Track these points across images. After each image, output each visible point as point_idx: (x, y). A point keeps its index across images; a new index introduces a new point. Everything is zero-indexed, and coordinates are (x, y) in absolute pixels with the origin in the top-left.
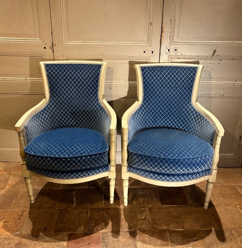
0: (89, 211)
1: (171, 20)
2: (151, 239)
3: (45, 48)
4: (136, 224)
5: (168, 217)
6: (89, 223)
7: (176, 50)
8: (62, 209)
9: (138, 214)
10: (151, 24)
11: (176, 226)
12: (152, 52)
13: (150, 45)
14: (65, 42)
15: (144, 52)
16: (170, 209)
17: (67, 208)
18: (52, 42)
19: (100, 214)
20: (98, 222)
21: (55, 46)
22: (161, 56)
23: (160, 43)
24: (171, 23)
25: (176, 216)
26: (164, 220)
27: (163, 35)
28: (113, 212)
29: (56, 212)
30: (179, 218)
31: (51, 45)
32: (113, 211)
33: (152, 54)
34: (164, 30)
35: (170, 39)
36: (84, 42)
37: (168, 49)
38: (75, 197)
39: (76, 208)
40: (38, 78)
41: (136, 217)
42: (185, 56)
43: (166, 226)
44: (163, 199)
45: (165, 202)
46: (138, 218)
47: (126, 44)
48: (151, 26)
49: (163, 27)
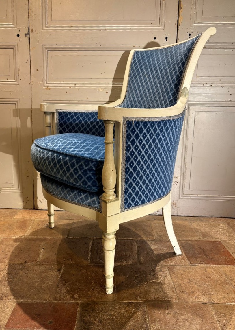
0: (63, 269)
2: (178, 319)
3: (18, 36)
4: (147, 290)
5: (206, 281)
8: (16, 264)
9: (150, 274)
11: (224, 297)
12: (166, 38)
13: (162, 28)
14: (46, 27)
15: (155, 38)
16: (207, 269)
17: (26, 262)
18: (28, 27)
19: (81, 273)
20: (76, 285)
21: (32, 32)
23: (177, 25)
25: (220, 281)
26: (199, 286)
27: (181, 13)
29: (4, 268)
30: (227, 284)
31: (27, 32)
33: (166, 41)
34: (182, 6)
35: (190, 19)
36: (72, 27)
37: (188, 34)
38: (44, 248)
39: (40, 263)
40: (7, 79)
41: (147, 279)
42: (213, 43)
43: (204, 296)
44: (191, 255)
45: (195, 260)
46: (150, 282)
47: (130, 28)
48: (164, 2)
49: (181, 2)
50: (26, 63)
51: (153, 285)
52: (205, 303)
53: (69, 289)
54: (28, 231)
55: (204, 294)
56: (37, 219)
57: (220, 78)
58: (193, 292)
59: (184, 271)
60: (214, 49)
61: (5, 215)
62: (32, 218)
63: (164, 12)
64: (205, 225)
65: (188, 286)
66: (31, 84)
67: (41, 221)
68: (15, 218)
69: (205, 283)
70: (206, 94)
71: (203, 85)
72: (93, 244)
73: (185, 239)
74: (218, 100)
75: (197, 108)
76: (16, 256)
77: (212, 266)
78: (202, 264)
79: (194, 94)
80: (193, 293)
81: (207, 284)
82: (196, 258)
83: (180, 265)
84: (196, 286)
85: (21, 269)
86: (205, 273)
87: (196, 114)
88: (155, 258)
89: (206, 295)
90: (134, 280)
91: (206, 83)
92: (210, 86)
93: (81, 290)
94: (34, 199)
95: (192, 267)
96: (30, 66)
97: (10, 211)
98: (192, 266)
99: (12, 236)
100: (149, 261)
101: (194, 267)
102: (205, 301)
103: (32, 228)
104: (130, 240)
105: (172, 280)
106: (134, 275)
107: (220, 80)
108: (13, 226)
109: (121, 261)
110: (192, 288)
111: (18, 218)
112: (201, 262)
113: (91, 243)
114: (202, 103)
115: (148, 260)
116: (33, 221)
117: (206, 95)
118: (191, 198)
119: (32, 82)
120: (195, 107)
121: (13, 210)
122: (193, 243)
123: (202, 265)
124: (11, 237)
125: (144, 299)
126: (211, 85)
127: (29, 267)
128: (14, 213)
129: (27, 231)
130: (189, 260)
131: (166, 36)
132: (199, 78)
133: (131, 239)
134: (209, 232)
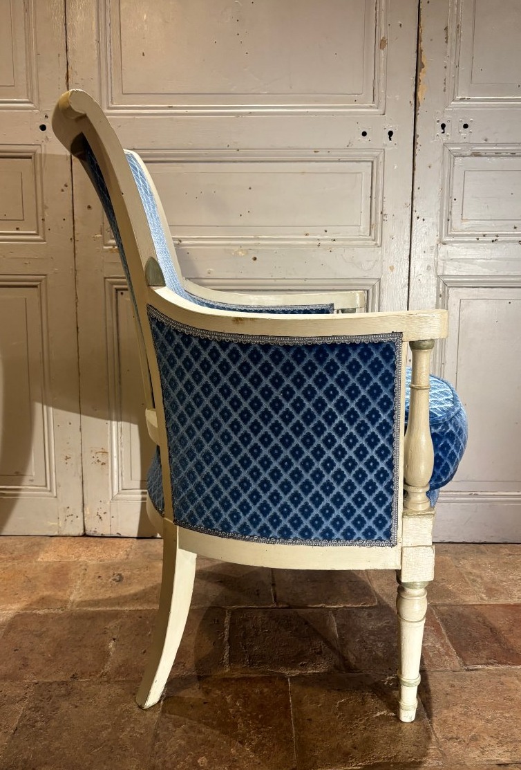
1: (446, 29)
3: (43, 128)
4: (368, 738)
5: (503, 709)
6: (161, 736)
7: (466, 126)
10: (383, 43)
12: (391, 133)
13: (381, 111)
14: (109, 108)
15: (364, 134)
16: (503, 678)
19: (210, 700)
20: (200, 732)
22: (418, 146)
23: (414, 103)
24: (447, 38)
26: (488, 721)
27: (422, 76)
28: (266, 690)
32: (267, 687)
33: (390, 139)
34: (424, 60)
35: (444, 91)
36: (170, 108)
37: (440, 124)
38: (115, 637)
39: (110, 679)
40: (17, 229)
41: (366, 709)
42: (496, 145)
43: (502, 746)
44: (463, 644)
45: (475, 655)
46: (375, 716)
47: (307, 110)
48: (382, 51)
49: (422, 51)
50: (63, 191)
51: (383, 725)
52: (506, 765)
53: (183, 743)
54: (75, 592)
55: (500, 742)
56: (94, 562)
57: (516, 223)
58: (474, 739)
59: (452, 686)
60: (499, 159)
61: (16, 553)
62: (83, 558)
63: (383, 75)
64: (491, 564)
65: (462, 722)
66: (73, 239)
67: (103, 566)
68: (39, 560)
69: (502, 714)
70: (484, 259)
71: (478, 239)
72: (232, 623)
73: (447, 601)
74: (512, 274)
75: (464, 293)
76: (49, 660)
77: (516, 669)
78: (492, 664)
79: (457, 260)
80: (476, 740)
81: (507, 715)
82: (477, 649)
83: (441, 669)
84: (481, 723)
85: (64, 696)
86: (500, 687)
87: (463, 306)
88: (380, 654)
89: (507, 743)
90: (336, 714)
91: (484, 236)
92: (493, 241)
93: (213, 746)
94: (83, 511)
95: (469, 673)
96: (71, 199)
97: (26, 544)
98: (468, 670)
99: (35, 609)
100: (369, 661)
101: (473, 673)
102: (504, 760)
103: (84, 584)
104: (319, 610)
105: (425, 709)
106: (336, 700)
107: (515, 228)
108: (38, 584)
109: (302, 665)
110: (474, 728)
111: (46, 560)
112: (490, 661)
113: (227, 620)
114: (477, 279)
115: (364, 660)
116: (83, 567)
117: (484, 261)
118: (457, 499)
119: (78, 234)
120: (460, 290)
121: (33, 540)
122: (467, 612)
123: (491, 667)
124: (34, 612)
125: (363, 762)
126: (495, 238)
127: (83, 689)
128: (36, 549)
129: (71, 593)
130: (460, 656)
131: (390, 130)
132: (468, 223)
133: (321, 607)
134: (502, 581)
